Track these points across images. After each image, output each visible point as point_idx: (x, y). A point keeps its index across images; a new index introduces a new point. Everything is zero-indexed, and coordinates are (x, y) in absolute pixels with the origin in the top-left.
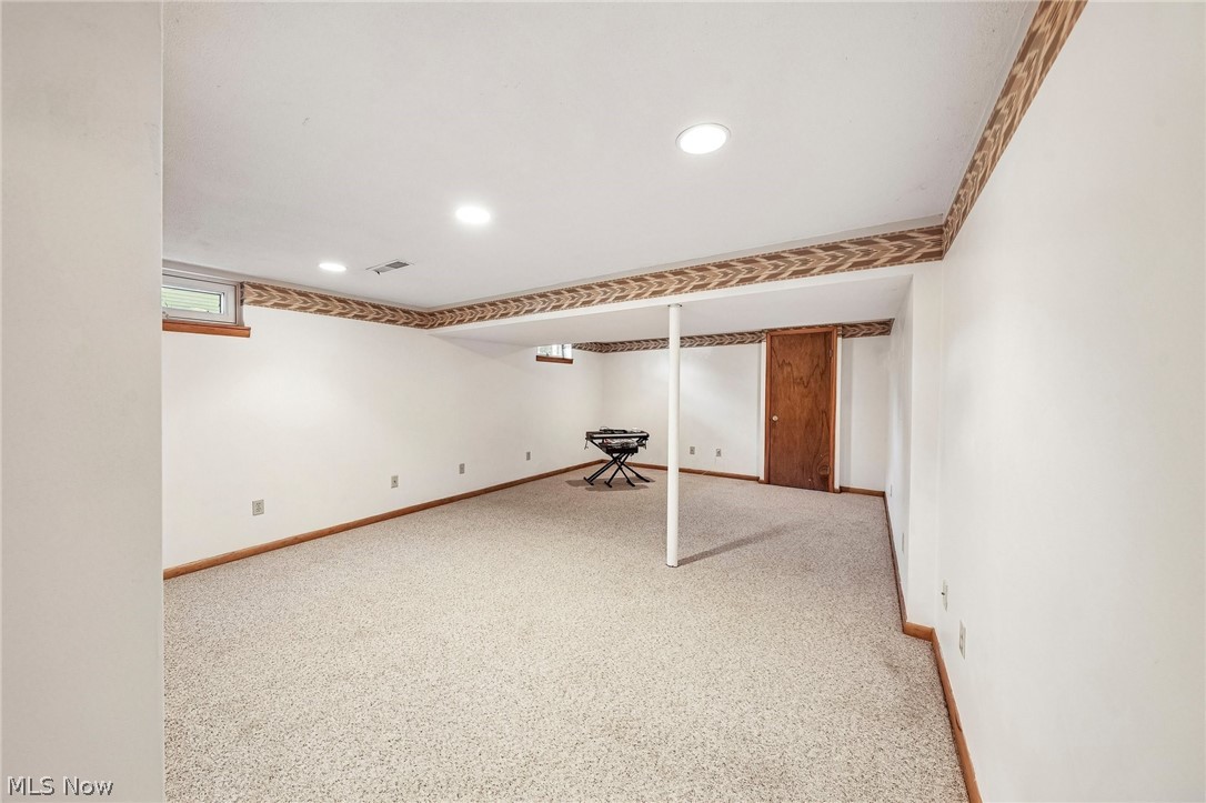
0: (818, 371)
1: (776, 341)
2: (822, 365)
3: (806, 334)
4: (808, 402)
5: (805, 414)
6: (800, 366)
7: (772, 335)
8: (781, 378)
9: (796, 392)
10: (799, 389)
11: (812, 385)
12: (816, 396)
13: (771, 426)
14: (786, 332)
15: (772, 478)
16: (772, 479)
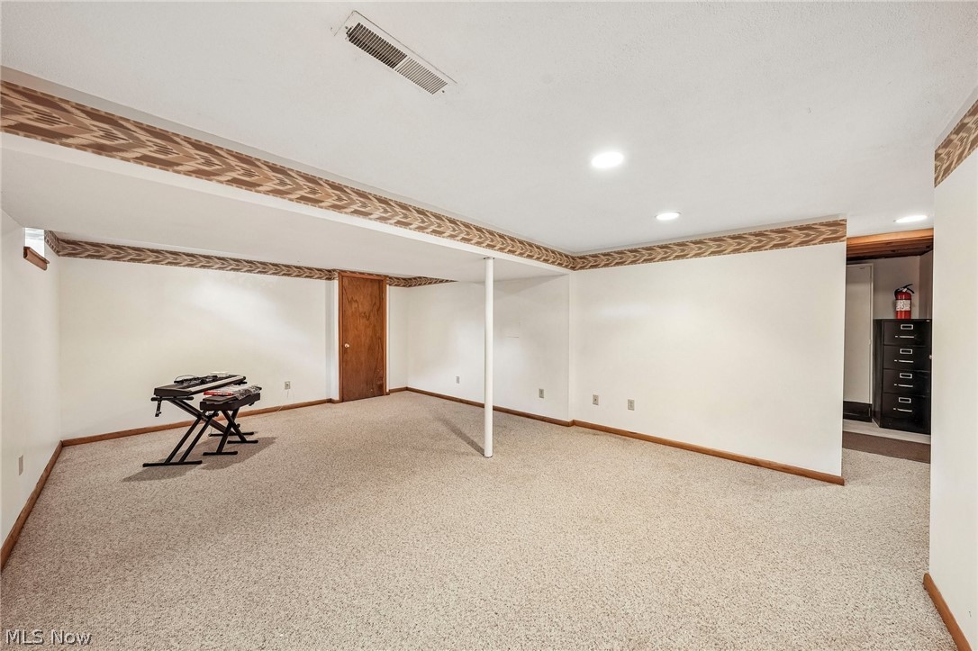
0: (376, 308)
1: (345, 280)
2: (378, 304)
3: (367, 279)
4: (369, 332)
5: (368, 341)
6: (364, 305)
7: (343, 275)
8: (350, 312)
9: (362, 322)
10: (363, 321)
11: (372, 318)
12: (375, 326)
13: (343, 351)
14: (354, 275)
15: (345, 398)
16: (345, 396)
